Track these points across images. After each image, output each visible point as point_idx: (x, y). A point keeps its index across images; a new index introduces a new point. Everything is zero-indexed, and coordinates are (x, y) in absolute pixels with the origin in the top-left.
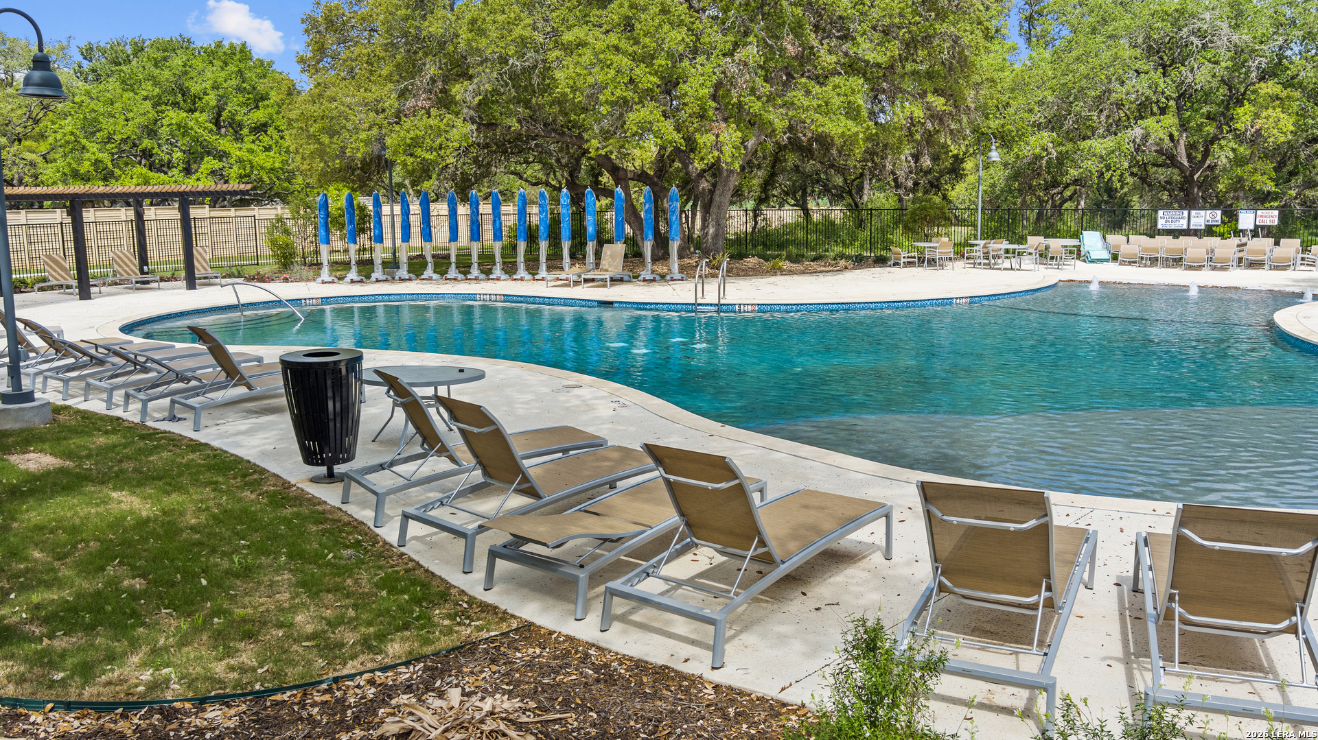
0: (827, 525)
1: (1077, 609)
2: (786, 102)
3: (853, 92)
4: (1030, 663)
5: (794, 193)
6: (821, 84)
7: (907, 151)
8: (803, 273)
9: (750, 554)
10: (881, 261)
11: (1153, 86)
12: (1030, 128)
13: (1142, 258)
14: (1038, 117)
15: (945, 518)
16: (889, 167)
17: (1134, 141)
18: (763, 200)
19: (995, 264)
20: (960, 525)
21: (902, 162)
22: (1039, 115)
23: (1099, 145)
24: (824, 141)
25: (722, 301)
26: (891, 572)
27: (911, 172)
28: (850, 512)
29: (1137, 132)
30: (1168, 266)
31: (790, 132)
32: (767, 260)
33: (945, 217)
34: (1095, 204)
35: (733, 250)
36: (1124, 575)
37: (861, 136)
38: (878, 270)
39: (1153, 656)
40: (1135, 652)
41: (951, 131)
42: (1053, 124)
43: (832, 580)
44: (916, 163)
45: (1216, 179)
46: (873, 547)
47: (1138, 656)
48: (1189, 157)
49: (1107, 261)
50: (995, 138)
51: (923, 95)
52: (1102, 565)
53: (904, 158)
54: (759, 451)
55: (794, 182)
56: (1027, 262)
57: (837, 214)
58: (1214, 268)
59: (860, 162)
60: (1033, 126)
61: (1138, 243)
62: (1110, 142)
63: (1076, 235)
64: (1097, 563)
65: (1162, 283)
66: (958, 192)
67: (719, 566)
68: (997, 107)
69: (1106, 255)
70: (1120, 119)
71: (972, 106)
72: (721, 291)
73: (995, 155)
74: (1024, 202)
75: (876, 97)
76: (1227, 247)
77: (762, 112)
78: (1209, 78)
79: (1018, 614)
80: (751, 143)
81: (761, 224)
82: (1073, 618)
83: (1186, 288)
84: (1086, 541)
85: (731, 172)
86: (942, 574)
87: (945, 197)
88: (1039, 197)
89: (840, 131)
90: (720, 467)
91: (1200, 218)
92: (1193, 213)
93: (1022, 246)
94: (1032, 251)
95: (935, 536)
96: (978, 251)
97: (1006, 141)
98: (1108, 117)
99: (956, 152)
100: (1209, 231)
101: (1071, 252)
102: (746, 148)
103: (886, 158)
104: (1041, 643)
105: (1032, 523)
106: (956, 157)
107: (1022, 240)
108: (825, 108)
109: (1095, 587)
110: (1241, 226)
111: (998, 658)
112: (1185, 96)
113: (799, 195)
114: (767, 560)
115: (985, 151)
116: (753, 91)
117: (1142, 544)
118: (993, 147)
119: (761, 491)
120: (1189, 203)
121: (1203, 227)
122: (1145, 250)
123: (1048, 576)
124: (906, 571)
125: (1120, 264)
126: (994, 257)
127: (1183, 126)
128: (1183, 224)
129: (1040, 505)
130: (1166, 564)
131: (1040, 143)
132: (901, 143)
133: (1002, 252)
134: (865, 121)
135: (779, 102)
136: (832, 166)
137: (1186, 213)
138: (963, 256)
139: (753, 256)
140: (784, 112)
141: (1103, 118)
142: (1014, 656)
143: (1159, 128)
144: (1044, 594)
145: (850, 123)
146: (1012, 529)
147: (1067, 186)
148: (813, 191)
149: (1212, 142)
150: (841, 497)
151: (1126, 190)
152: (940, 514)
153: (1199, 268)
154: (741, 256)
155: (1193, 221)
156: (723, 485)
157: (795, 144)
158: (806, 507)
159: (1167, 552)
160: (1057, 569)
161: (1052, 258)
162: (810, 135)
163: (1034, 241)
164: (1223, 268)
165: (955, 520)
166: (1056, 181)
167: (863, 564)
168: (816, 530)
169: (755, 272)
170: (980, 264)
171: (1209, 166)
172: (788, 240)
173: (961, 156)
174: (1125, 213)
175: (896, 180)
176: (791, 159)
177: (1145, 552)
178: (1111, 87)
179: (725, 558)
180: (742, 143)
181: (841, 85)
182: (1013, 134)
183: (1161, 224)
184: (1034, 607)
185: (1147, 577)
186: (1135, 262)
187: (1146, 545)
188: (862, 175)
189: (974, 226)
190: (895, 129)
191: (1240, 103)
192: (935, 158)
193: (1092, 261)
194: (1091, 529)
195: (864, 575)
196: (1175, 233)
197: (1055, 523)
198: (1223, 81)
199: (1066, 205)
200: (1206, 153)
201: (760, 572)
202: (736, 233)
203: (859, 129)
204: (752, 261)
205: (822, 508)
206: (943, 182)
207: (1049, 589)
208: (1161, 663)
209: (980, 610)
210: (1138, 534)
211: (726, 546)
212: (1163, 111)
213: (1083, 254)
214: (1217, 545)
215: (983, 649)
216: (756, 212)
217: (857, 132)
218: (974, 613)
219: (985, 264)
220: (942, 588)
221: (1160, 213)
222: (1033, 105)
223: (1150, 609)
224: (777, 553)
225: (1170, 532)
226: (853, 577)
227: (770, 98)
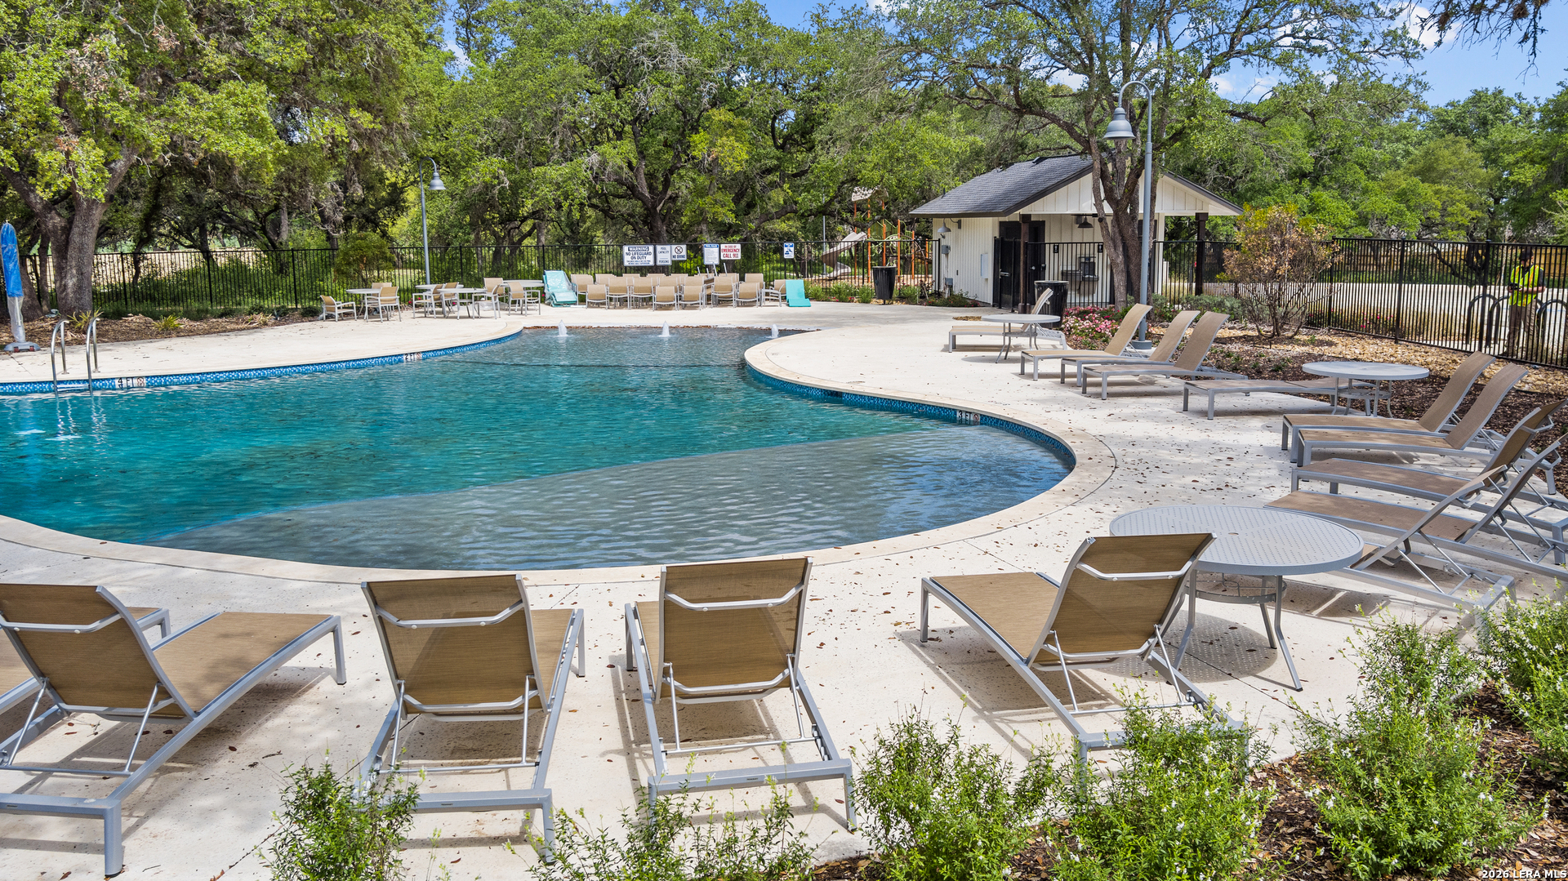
0: (256, 655)
1: (568, 703)
2: (164, 111)
3: (254, 102)
4: (521, 777)
5: (189, 231)
6: (212, 91)
7: (332, 178)
8: (207, 333)
9: (148, 711)
10: (311, 314)
11: (606, 108)
12: (477, 152)
13: (611, 299)
14: (484, 139)
15: (402, 623)
16: (312, 197)
17: (591, 169)
18: (145, 239)
19: (450, 312)
20: (421, 629)
21: (326, 191)
22: (486, 137)
23: (555, 172)
24: (222, 164)
25: (94, 376)
26: (347, 701)
27: (339, 204)
28: (284, 634)
29: (595, 158)
30: (638, 307)
31: (174, 151)
32: (156, 318)
33: (387, 258)
34: (558, 241)
35: (109, 308)
36: (616, 654)
37: (270, 157)
38: (307, 325)
39: (652, 740)
40: (635, 740)
41: (384, 153)
42: (502, 147)
43: (270, 724)
44: (345, 192)
45: (679, 212)
46: (321, 672)
47: (638, 743)
48: (651, 188)
49: (574, 303)
50: (438, 163)
51: (345, 108)
52: (592, 647)
53: (329, 187)
54: (159, 572)
55: (187, 217)
56: (486, 309)
57: (250, 257)
58: (684, 307)
59: (272, 191)
60: (480, 150)
61: (605, 283)
62: (566, 169)
63: (539, 276)
64: (587, 645)
65: (633, 325)
66: (399, 227)
67: (107, 734)
68: (437, 127)
69: (572, 297)
70: (575, 145)
71: (408, 124)
72: (92, 362)
73: (438, 184)
74: (478, 238)
75: (288, 110)
76: (694, 284)
77: (132, 124)
78: (663, 102)
79: (503, 722)
80: (120, 165)
81: (144, 273)
82: (564, 715)
83: (659, 330)
84: (572, 624)
85: (93, 203)
86: (406, 692)
87: (384, 234)
88: (494, 233)
89: (241, 151)
90: (91, 601)
91: (668, 253)
92: (659, 248)
93: (478, 290)
94: (490, 295)
95: (392, 647)
96: (429, 298)
97: (453, 166)
98: (562, 142)
99: (393, 180)
100: (676, 267)
101: (535, 295)
102: (111, 170)
103: (307, 186)
104: (532, 751)
105: (506, 613)
106: (394, 185)
107: (479, 283)
108: (219, 121)
109: (587, 674)
110: (707, 262)
111: (485, 780)
112: (641, 120)
113: (195, 232)
114: (175, 714)
115: (428, 179)
116: (115, 95)
117: (631, 616)
118: (436, 174)
119: (161, 623)
120: (654, 239)
121: (670, 263)
122: (613, 290)
123: (531, 672)
124: (364, 696)
125: (589, 307)
126: (448, 304)
127: (642, 154)
128: (649, 260)
129: (512, 590)
130: (656, 636)
131: (488, 169)
132: (323, 168)
133: (457, 297)
134: (273, 139)
135: (155, 111)
136: (237, 196)
137: (651, 248)
138: (411, 304)
139: (135, 314)
140: (162, 124)
141: (557, 143)
142: (503, 773)
143: (617, 154)
144: (528, 693)
145: (253, 140)
146: (483, 624)
147: (524, 219)
148: (215, 228)
149: (671, 172)
150: (272, 615)
151: (588, 224)
152: (393, 619)
153: (669, 307)
154: (119, 315)
155: (660, 257)
156: (96, 625)
157: (181, 166)
158: (226, 636)
159: (656, 620)
160: (540, 662)
161: (514, 302)
162: (201, 155)
163: (492, 283)
164: (693, 307)
165: (415, 623)
166: (511, 213)
167: (309, 696)
168: (242, 664)
169: (141, 335)
170: (432, 313)
171: (670, 198)
172: (184, 293)
173: (400, 185)
174: (590, 250)
175: (321, 213)
176: (181, 186)
177: (636, 624)
178: (563, 107)
179: (115, 723)
180: (106, 164)
181: (238, 92)
182: (458, 158)
183: (628, 261)
184: (518, 711)
185: (639, 651)
186: (604, 304)
187: (636, 617)
188: (277, 208)
189: (422, 268)
190: (315, 150)
191: (695, 130)
192: (369, 188)
193: (558, 305)
194: (576, 608)
195: (314, 710)
196: (642, 271)
197: (531, 608)
198: (676, 106)
199: (526, 242)
200: (667, 183)
201: (169, 732)
202: (110, 285)
203: (267, 148)
204: (135, 320)
205: (249, 634)
206: (381, 216)
207: (533, 686)
208: (662, 747)
209: (459, 725)
210: (627, 606)
211: (112, 706)
212: (619, 135)
213: (547, 296)
214: (705, 606)
215: (466, 772)
216: (137, 257)
217: (265, 152)
218: (452, 730)
219: (437, 313)
220: (408, 709)
221: (626, 248)
222: (478, 126)
223: (646, 689)
224: (187, 703)
225: (657, 599)
226: (297, 716)
227: (141, 106)
